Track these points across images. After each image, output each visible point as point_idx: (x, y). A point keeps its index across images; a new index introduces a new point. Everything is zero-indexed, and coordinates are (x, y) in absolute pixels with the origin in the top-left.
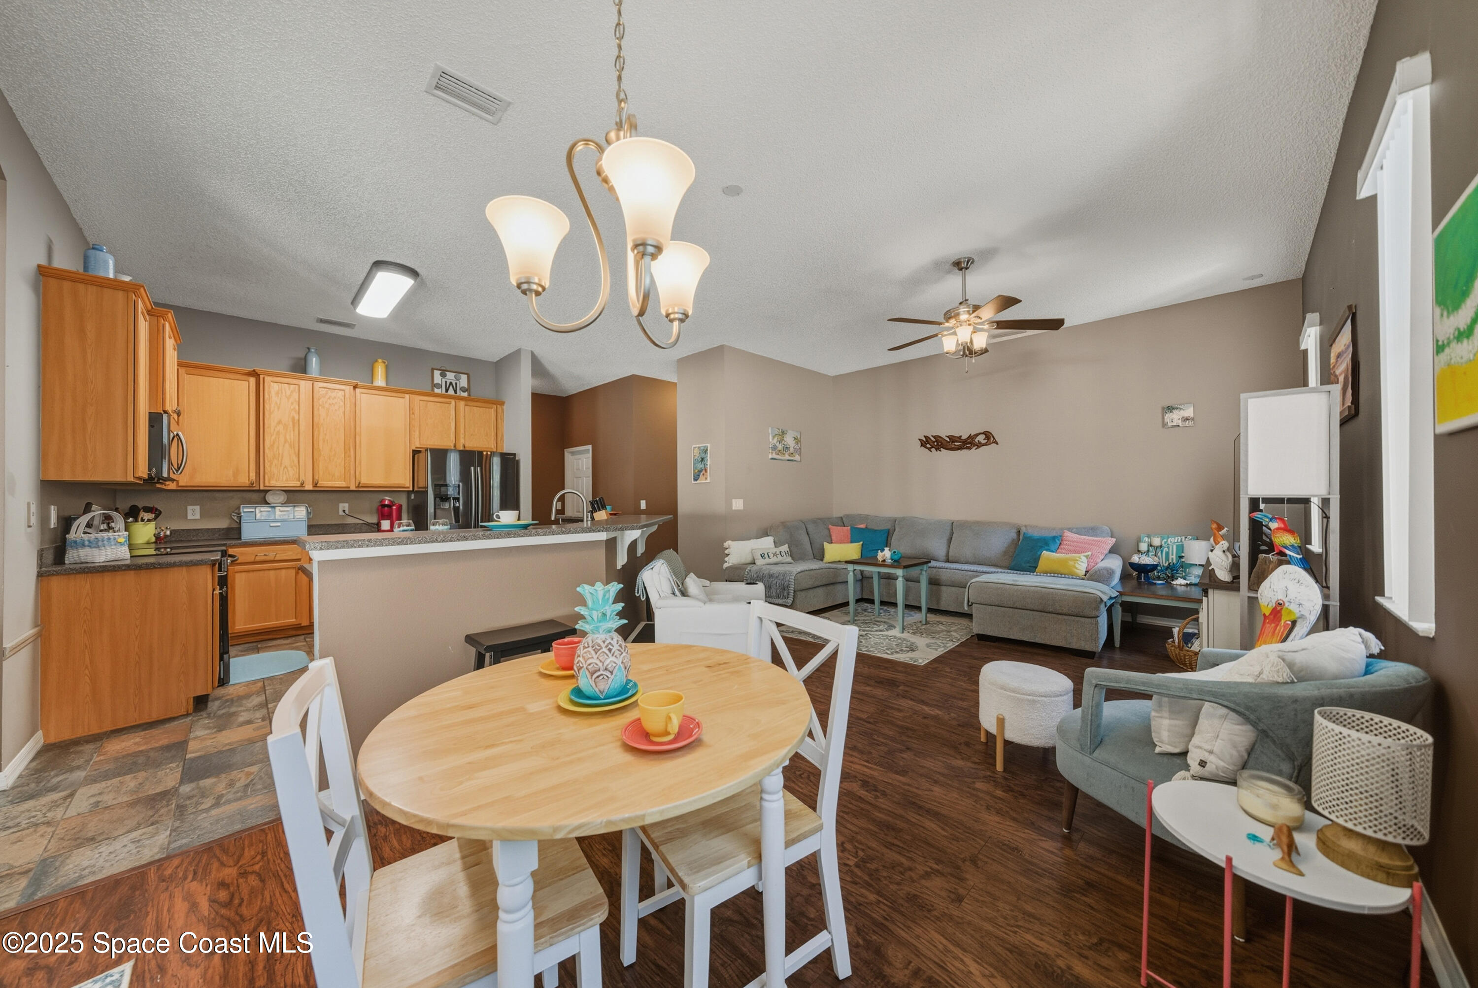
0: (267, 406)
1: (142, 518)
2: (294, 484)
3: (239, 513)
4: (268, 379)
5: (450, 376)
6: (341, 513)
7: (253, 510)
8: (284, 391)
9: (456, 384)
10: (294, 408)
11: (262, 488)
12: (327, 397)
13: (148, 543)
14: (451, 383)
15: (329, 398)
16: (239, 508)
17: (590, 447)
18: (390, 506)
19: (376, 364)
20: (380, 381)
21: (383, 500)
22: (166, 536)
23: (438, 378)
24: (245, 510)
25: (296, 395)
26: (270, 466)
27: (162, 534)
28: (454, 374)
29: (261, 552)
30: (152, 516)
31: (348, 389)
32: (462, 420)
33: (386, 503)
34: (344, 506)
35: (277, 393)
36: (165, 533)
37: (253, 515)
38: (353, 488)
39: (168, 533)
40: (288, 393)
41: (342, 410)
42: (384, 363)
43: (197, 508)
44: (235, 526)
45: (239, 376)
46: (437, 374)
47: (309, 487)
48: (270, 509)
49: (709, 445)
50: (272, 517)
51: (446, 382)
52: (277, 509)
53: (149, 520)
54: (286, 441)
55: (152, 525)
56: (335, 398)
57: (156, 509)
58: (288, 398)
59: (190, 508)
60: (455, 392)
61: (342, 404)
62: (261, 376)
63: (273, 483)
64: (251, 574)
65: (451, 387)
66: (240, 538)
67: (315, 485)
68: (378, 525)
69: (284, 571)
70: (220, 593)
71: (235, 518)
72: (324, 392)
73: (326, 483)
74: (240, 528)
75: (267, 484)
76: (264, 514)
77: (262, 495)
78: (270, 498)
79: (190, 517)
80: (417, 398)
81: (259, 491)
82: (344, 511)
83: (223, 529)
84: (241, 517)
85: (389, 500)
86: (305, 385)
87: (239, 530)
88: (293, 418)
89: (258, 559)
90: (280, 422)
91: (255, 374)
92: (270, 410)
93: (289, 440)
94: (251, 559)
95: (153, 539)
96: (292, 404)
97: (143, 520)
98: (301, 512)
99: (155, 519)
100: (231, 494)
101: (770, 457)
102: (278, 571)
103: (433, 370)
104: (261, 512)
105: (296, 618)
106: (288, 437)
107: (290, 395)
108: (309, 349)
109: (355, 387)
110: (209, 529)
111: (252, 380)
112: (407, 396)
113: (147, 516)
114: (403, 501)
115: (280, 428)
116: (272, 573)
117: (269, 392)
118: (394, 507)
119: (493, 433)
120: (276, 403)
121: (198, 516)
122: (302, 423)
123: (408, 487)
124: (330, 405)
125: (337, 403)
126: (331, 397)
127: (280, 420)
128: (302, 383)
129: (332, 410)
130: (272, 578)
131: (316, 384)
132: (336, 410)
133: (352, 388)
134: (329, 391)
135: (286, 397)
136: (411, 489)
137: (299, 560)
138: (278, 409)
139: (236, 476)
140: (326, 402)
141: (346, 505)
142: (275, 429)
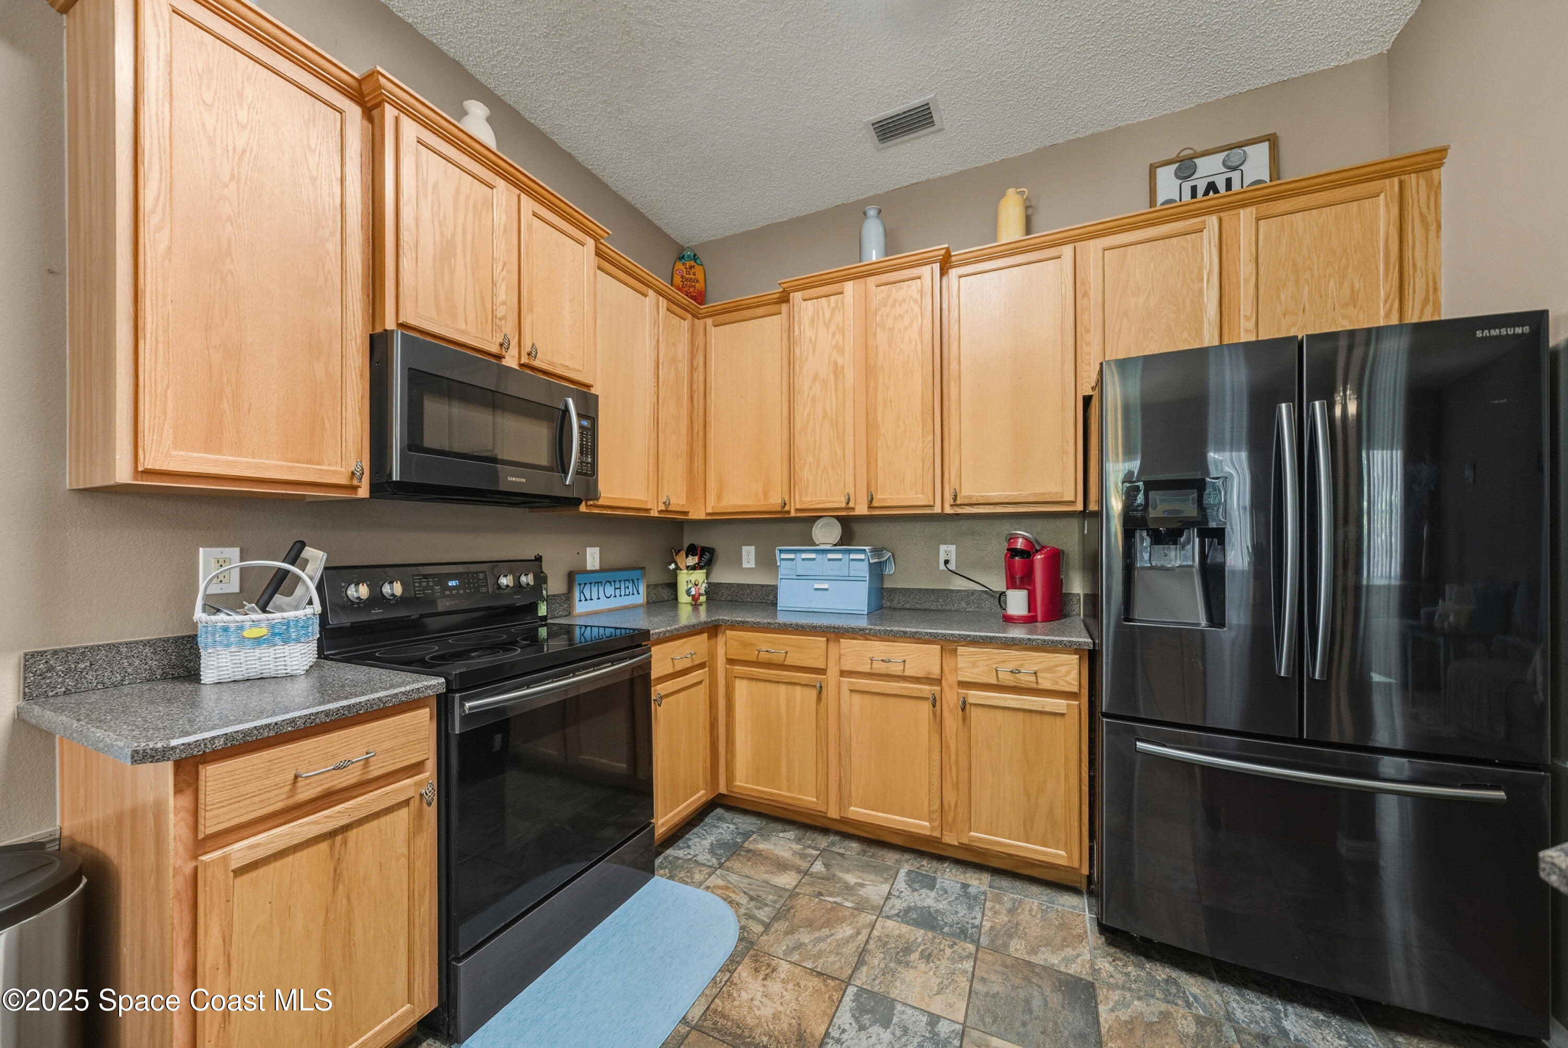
3: (776, 564)
4: (797, 295)
5: (1210, 165)
6: (941, 566)
7: (793, 556)
9: (1230, 180)
12: (890, 301)
14: (1211, 186)
15: (895, 303)
19: (1003, 203)
21: (1012, 538)
23: (1167, 190)
24: (784, 556)
25: (839, 316)
27: (694, 591)
30: (697, 561)
33: (1022, 542)
34: (947, 551)
35: (812, 320)
36: (699, 589)
37: (792, 567)
38: (940, 510)
40: (828, 314)
41: (917, 325)
42: (1022, 193)
43: (752, 549)
44: (772, 583)
47: (862, 507)
48: (816, 555)
51: (1194, 188)
52: (826, 555)
54: (825, 416)
56: (904, 300)
58: (827, 326)
59: (744, 549)
62: (791, 296)
63: (807, 501)
66: (773, 609)
67: (870, 503)
69: (798, 690)
72: (884, 293)
73: (889, 497)
74: (777, 587)
76: (808, 563)
77: (804, 527)
78: (817, 533)
79: (745, 565)
80: (1100, 245)
81: (798, 520)
82: (947, 563)
83: (768, 588)
84: (780, 569)
85: (1024, 538)
86: (856, 290)
88: (835, 364)
89: (762, 657)
90: (816, 378)
93: (829, 413)
96: (833, 335)
98: (861, 563)
102: (790, 688)
103: (1153, 169)
104: (804, 558)
105: (817, 798)
106: (828, 406)
107: (830, 319)
109: (945, 265)
110: (763, 586)
111: (785, 309)
112: (1068, 250)
113: (689, 560)
115: (816, 387)
116: (783, 688)
118: (1038, 556)
120: (810, 339)
121: (753, 564)
122: (850, 371)
123: (1072, 503)
124: (896, 319)
125: (907, 312)
126: (895, 300)
127: (817, 374)
128: (849, 286)
129: (899, 330)
130: (783, 698)
131: (872, 281)
132: (906, 328)
133: (937, 267)
134: (893, 288)
135: (824, 323)
136: (1079, 507)
137: (822, 671)
138: (814, 351)
139: (766, 495)
140: (888, 315)
141: (952, 548)
142: (808, 395)
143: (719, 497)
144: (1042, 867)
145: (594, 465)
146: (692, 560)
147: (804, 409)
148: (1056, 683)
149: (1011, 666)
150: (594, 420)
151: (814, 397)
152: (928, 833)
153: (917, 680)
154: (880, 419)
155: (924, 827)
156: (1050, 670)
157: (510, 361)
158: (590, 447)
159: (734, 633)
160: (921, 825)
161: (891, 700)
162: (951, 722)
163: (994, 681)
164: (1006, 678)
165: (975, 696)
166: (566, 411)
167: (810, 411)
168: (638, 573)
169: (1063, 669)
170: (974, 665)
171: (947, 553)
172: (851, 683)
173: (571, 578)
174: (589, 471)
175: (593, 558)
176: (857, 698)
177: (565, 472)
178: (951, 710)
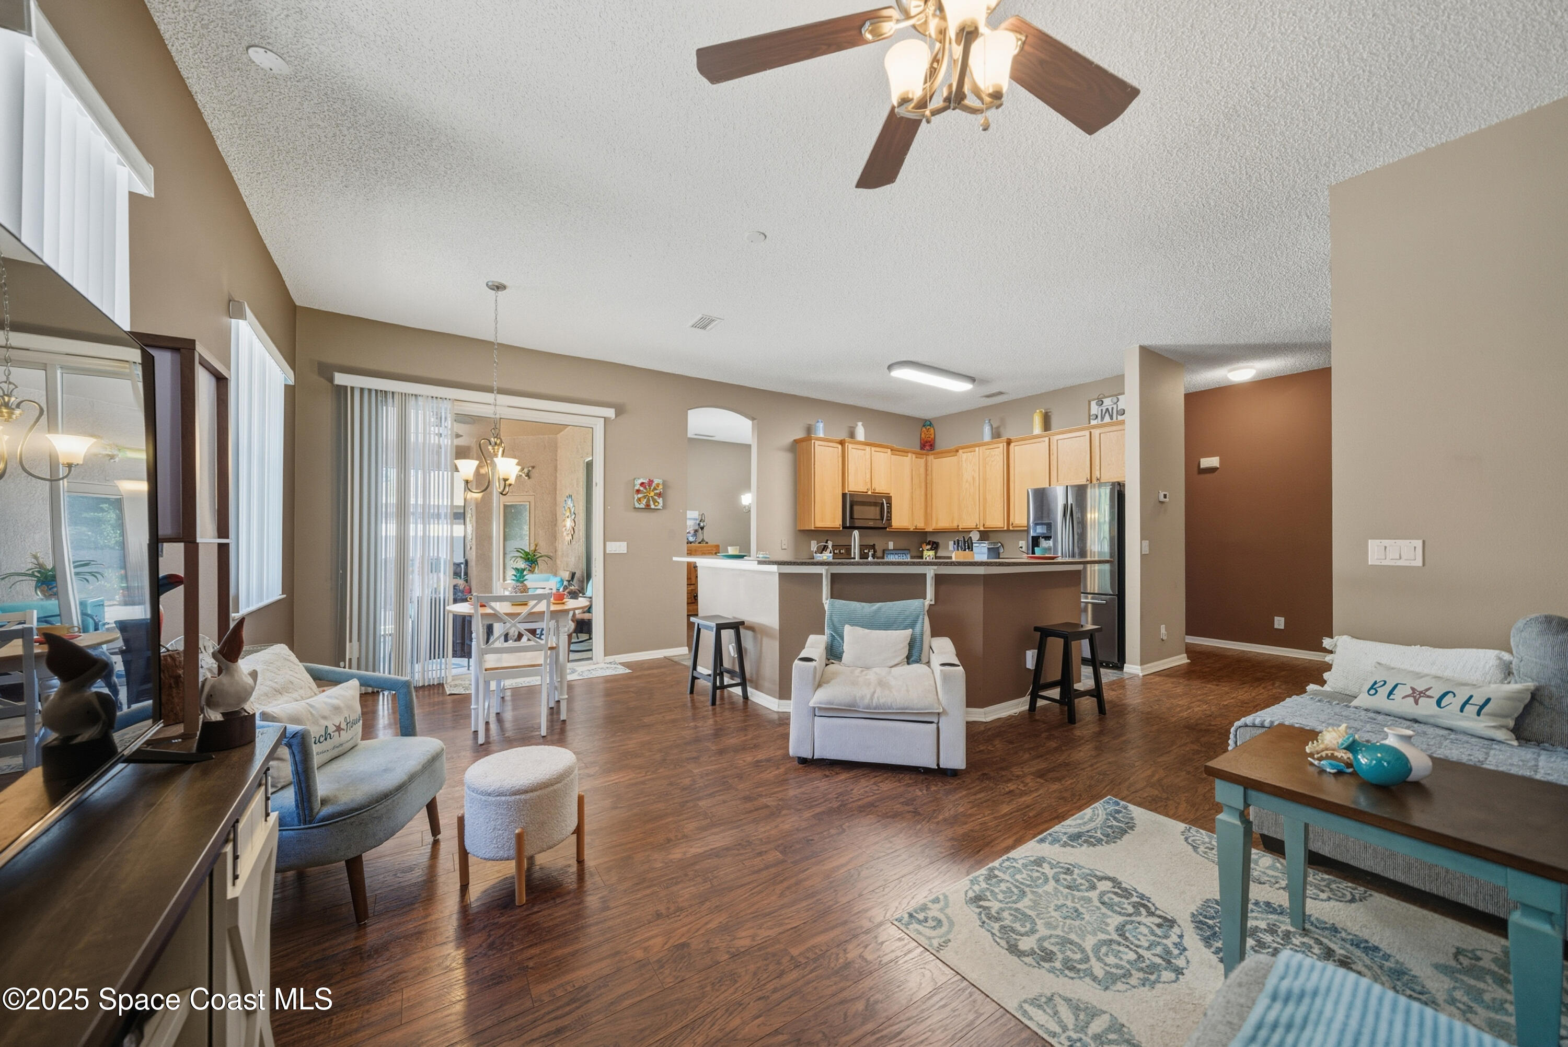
2: (972, 525)
4: (961, 452)
5: (1108, 402)
8: (969, 458)
9: (1112, 408)
10: (973, 469)
12: (991, 455)
14: (1107, 409)
19: (1036, 414)
23: (1095, 409)
26: (963, 514)
28: (1112, 398)
31: (1003, 446)
32: (1097, 450)
35: (966, 461)
38: (1005, 529)
41: (999, 464)
42: (1041, 411)
46: (1093, 404)
47: (981, 528)
51: (1102, 410)
56: (995, 455)
58: (971, 463)
60: (1111, 418)
61: (999, 459)
62: (958, 451)
63: (964, 525)
65: (1107, 414)
67: (984, 526)
72: (988, 452)
73: (990, 524)
75: (961, 527)
80: (1055, 438)
88: (973, 477)
90: (967, 481)
92: (962, 472)
96: (972, 466)
103: (1089, 402)
106: (971, 491)
107: (972, 460)
109: (1009, 443)
112: (1047, 439)
115: (967, 485)
117: (962, 461)
120: (965, 467)
122: (977, 480)
124: (992, 462)
125: (996, 459)
127: (967, 479)
128: (977, 449)
129: (993, 466)
131: (985, 447)
132: (995, 465)
133: (1005, 444)
134: (991, 450)
135: (970, 461)
138: (966, 471)
139: (952, 523)
140: (990, 460)
141: (1023, 542)
142: (965, 487)
143: (937, 523)
145: (891, 517)
146: (929, 547)
147: (963, 492)
150: (890, 504)
151: (967, 488)
154: (987, 497)
157: (870, 493)
158: (890, 512)
166: (883, 504)
167: (965, 493)
168: (906, 552)
171: (1022, 544)
173: (884, 551)
174: (889, 519)
175: (891, 545)
177: (883, 520)
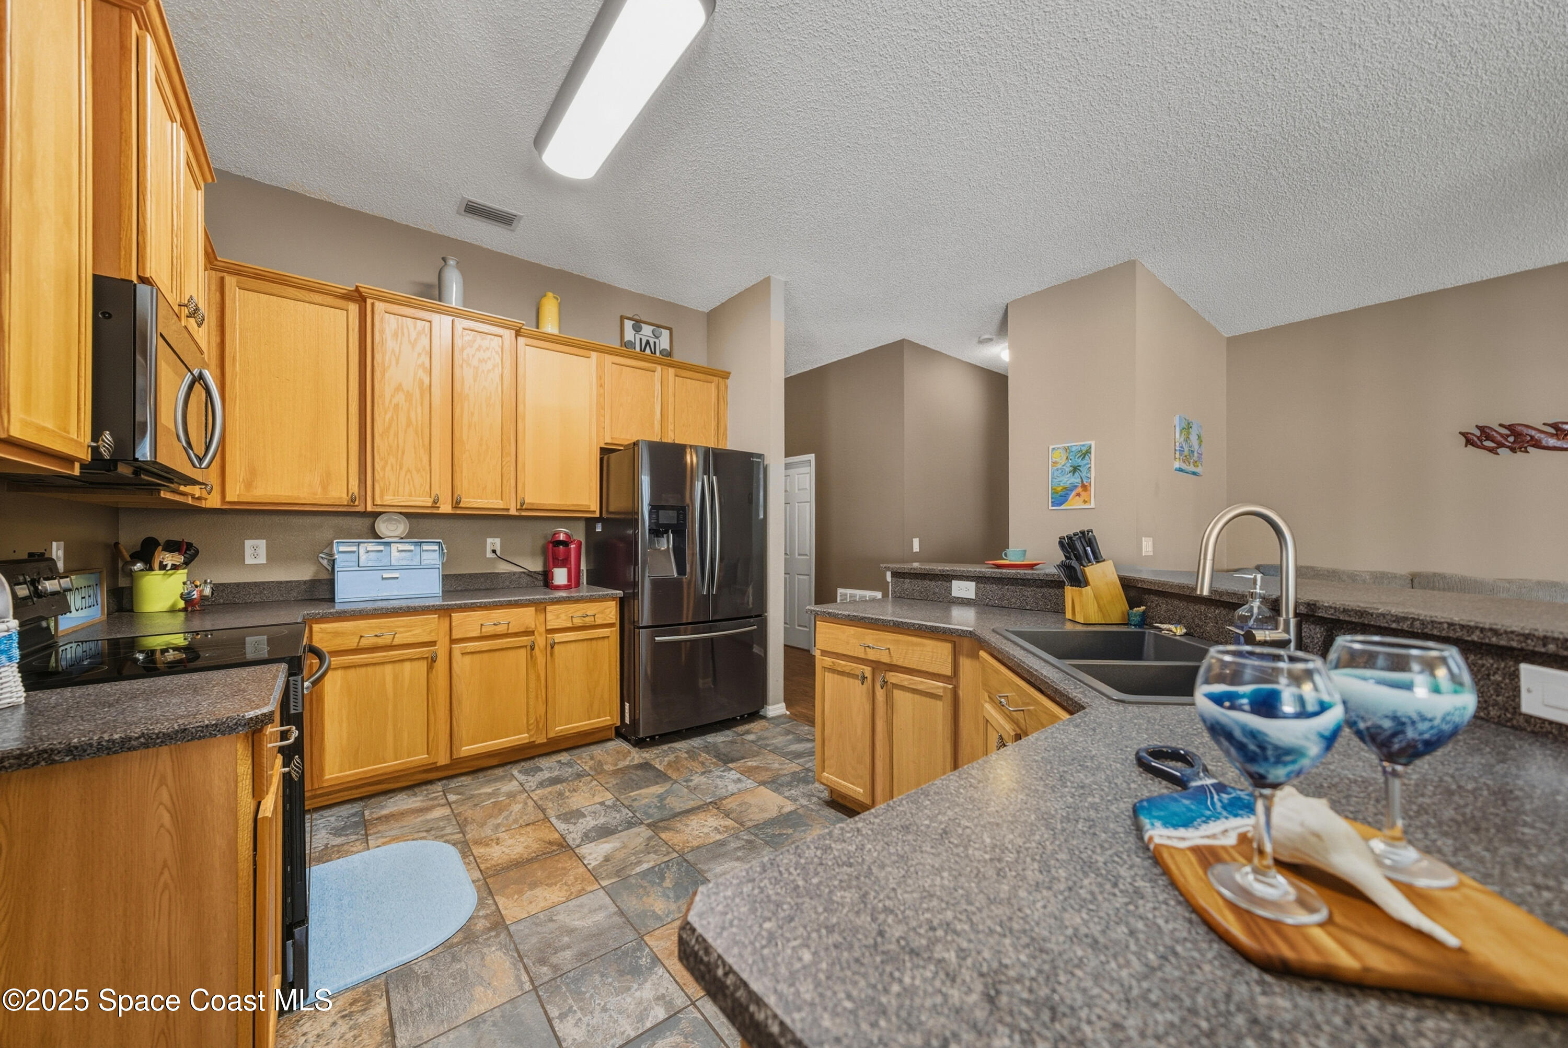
0: (378, 357)
1: (161, 563)
2: (421, 501)
3: (331, 555)
4: (380, 306)
5: (647, 330)
6: (489, 555)
7: (354, 549)
8: (405, 331)
9: (654, 342)
10: (423, 364)
11: (369, 509)
12: (476, 345)
13: (172, 611)
14: (648, 342)
15: (478, 349)
16: (330, 544)
17: (811, 457)
18: (565, 544)
19: (544, 300)
20: (550, 326)
21: (557, 533)
22: (203, 598)
23: (629, 335)
24: (341, 548)
25: (425, 341)
26: (384, 468)
27: (195, 595)
28: (652, 328)
29: (369, 631)
30: (179, 559)
31: (508, 334)
32: (671, 399)
33: (562, 538)
34: (494, 542)
35: (395, 335)
36: (201, 591)
37: (355, 556)
38: (513, 512)
39: (207, 591)
40: (413, 335)
41: (498, 371)
42: (555, 299)
43: (262, 544)
44: (324, 576)
45: (329, 300)
46: (628, 324)
47: (446, 508)
48: (381, 548)
49: (1093, 443)
50: (385, 562)
51: (641, 339)
52: (394, 547)
53: (175, 567)
54: (409, 423)
55: (182, 575)
56: (488, 349)
57: (190, 546)
58: (413, 344)
59: (248, 543)
61: (498, 360)
62: (369, 301)
63: (389, 499)
64: (352, 673)
65: (647, 348)
66: (332, 600)
67: (456, 504)
68: (546, 579)
69: (407, 665)
70: (284, 775)
71: (325, 562)
72: (470, 338)
73: (474, 500)
74: (334, 580)
75: (378, 502)
76: (372, 555)
77: (367, 521)
78: (382, 527)
79: (249, 560)
80: (609, 359)
81: (364, 514)
82: (494, 551)
83: (305, 582)
84: (334, 560)
85: (566, 533)
86: (443, 323)
87: (331, 583)
88: (421, 382)
89: (365, 643)
90: (399, 388)
91: (358, 297)
92: (383, 362)
93: (414, 423)
94: (352, 643)
95: (182, 604)
96: (419, 355)
97: (163, 567)
98: (431, 555)
99: (186, 563)
100: (317, 520)
101: (1177, 465)
102: (397, 665)
103: (622, 318)
104: (368, 550)
105: (428, 754)
106: (413, 415)
107: (417, 338)
108: (444, 259)
109: (518, 333)
110: (281, 583)
111: (354, 308)
112: (594, 355)
113: (170, 559)
114: (579, 535)
115: (400, 398)
116: (388, 668)
117: (382, 332)
118: (573, 546)
119: (713, 424)
120: (393, 351)
121: (262, 560)
122: (436, 391)
123: (594, 512)
124: (480, 361)
125: (489, 358)
126: (480, 346)
127: (400, 385)
129: (483, 371)
130: (389, 679)
131: (459, 322)
132: (489, 371)
133: (513, 333)
134: (478, 337)
135: (409, 341)
136: (597, 515)
137: (433, 643)
138: (397, 363)
140: (473, 356)
141: (497, 541)
142: (391, 401)
144: (600, 731)
146: (172, 558)
147: (386, 413)
148: (605, 619)
149: (579, 614)
151: (397, 405)
152: (527, 741)
153: (516, 635)
154: (465, 437)
155: (524, 739)
156: (602, 612)
159: (323, 626)
160: (522, 738)
161: (497, 654)
162: (540, 659)
163: (570, 625)
164: (578, 622)
165: (558, 637)
167: (392, 417)
168: (96, 577)
169: (608, 611)
170: (558, 617)
171: (493, 544)
172: (460, 648)
176: (467, 659)
178: (541, 651)
